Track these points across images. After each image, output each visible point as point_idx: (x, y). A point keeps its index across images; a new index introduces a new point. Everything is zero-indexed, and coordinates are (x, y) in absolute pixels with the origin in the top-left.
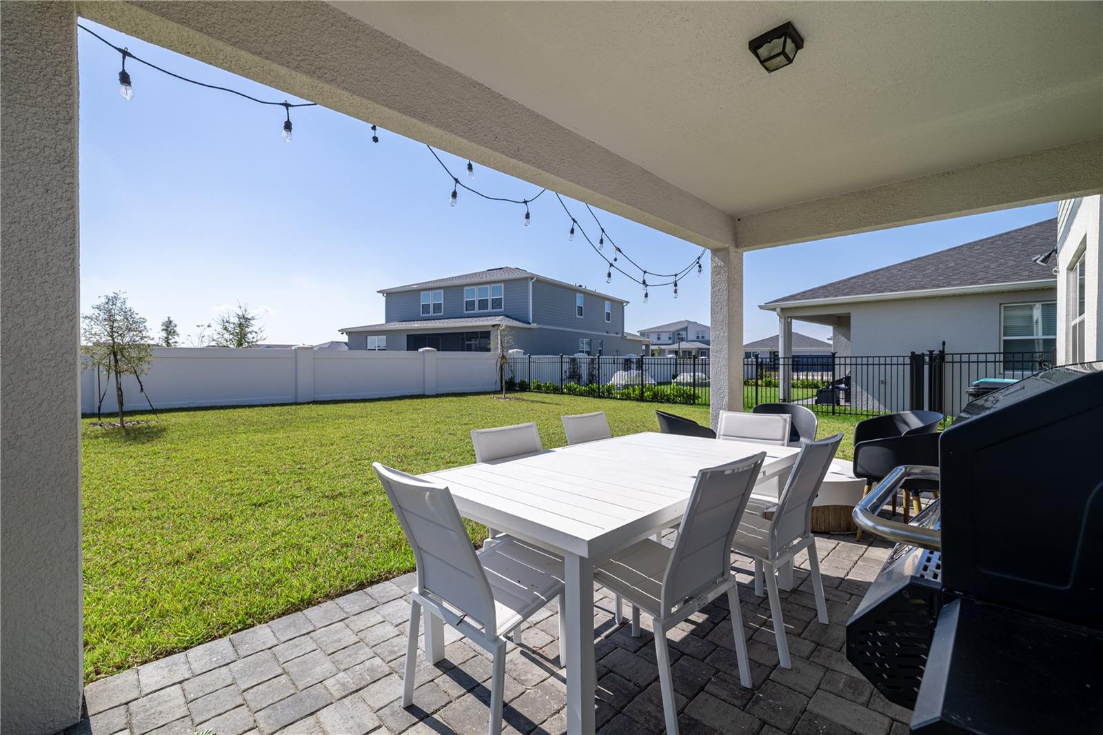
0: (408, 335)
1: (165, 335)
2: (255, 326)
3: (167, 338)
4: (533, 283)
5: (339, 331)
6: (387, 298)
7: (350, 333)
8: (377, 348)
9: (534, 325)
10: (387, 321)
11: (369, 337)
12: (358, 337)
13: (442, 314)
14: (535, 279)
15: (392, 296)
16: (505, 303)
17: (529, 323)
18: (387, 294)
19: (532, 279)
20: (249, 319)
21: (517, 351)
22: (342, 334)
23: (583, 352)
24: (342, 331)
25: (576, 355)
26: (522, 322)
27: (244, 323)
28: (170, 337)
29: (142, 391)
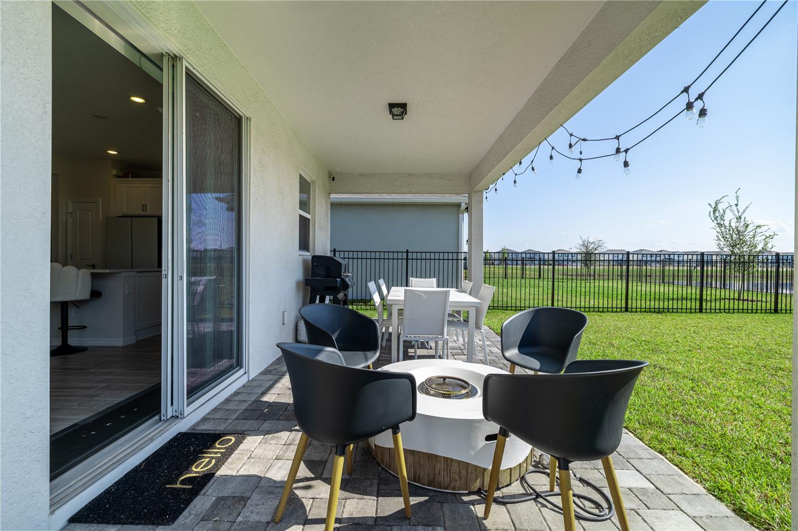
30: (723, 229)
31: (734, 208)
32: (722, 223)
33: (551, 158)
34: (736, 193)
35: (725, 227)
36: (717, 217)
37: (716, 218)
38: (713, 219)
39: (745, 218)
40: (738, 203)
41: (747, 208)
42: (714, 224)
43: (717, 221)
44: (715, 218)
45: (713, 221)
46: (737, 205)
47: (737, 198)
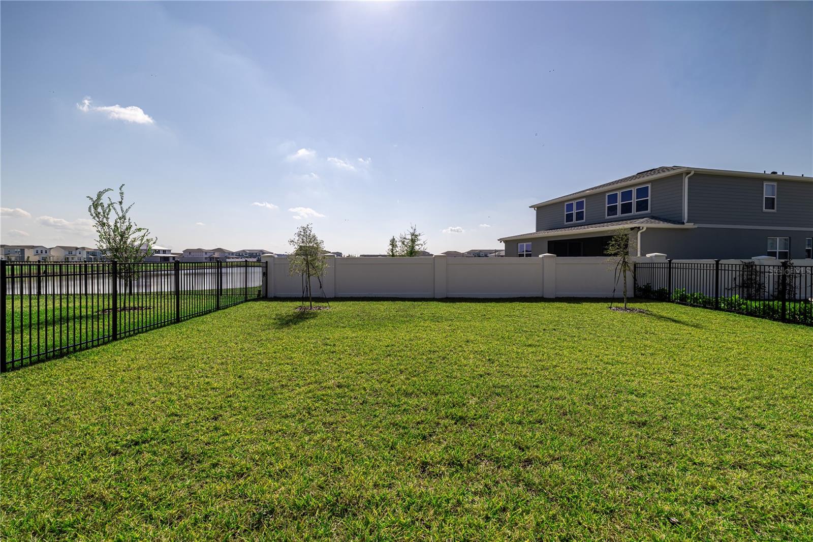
0: (548, 242)
1: (391, 248)
3: (392, 249)
4: (689, 178)
5: (498, 240)
6: (537, 211)
7: (507, 242)
8: (525, 253)
9: (690, 225)
10: (537, 230)
11: (519, 244)
12: (512, 244)
13: (584, 220)
14: (692, 173)
15: (541, 210)
16: (651, 205)
17: (683, 223)
18: (537, 208)
19: (688, 173)
20: (417, 236)
21: (656, 256)
22: (501, 242)
23: (773, 254)
24: (501, 240)
25: (756, 260)
26: (674, 222)
27: (414, 238)
28: (394, 249)
29: (321, 287)
30: (106, 229)
31: (117, 206)
32: (105, 221)
34: (120, 189)
35: (109, 226)
36: (99, 213)
37: (98, 215)
38: (94, 215)
39: (129, 219)
40: (123, 201)
41: (129, 208)
43: (98, 217)
44: (96, 215)
45: (94, 218)
46: (121, 203)
47: (122, 194)
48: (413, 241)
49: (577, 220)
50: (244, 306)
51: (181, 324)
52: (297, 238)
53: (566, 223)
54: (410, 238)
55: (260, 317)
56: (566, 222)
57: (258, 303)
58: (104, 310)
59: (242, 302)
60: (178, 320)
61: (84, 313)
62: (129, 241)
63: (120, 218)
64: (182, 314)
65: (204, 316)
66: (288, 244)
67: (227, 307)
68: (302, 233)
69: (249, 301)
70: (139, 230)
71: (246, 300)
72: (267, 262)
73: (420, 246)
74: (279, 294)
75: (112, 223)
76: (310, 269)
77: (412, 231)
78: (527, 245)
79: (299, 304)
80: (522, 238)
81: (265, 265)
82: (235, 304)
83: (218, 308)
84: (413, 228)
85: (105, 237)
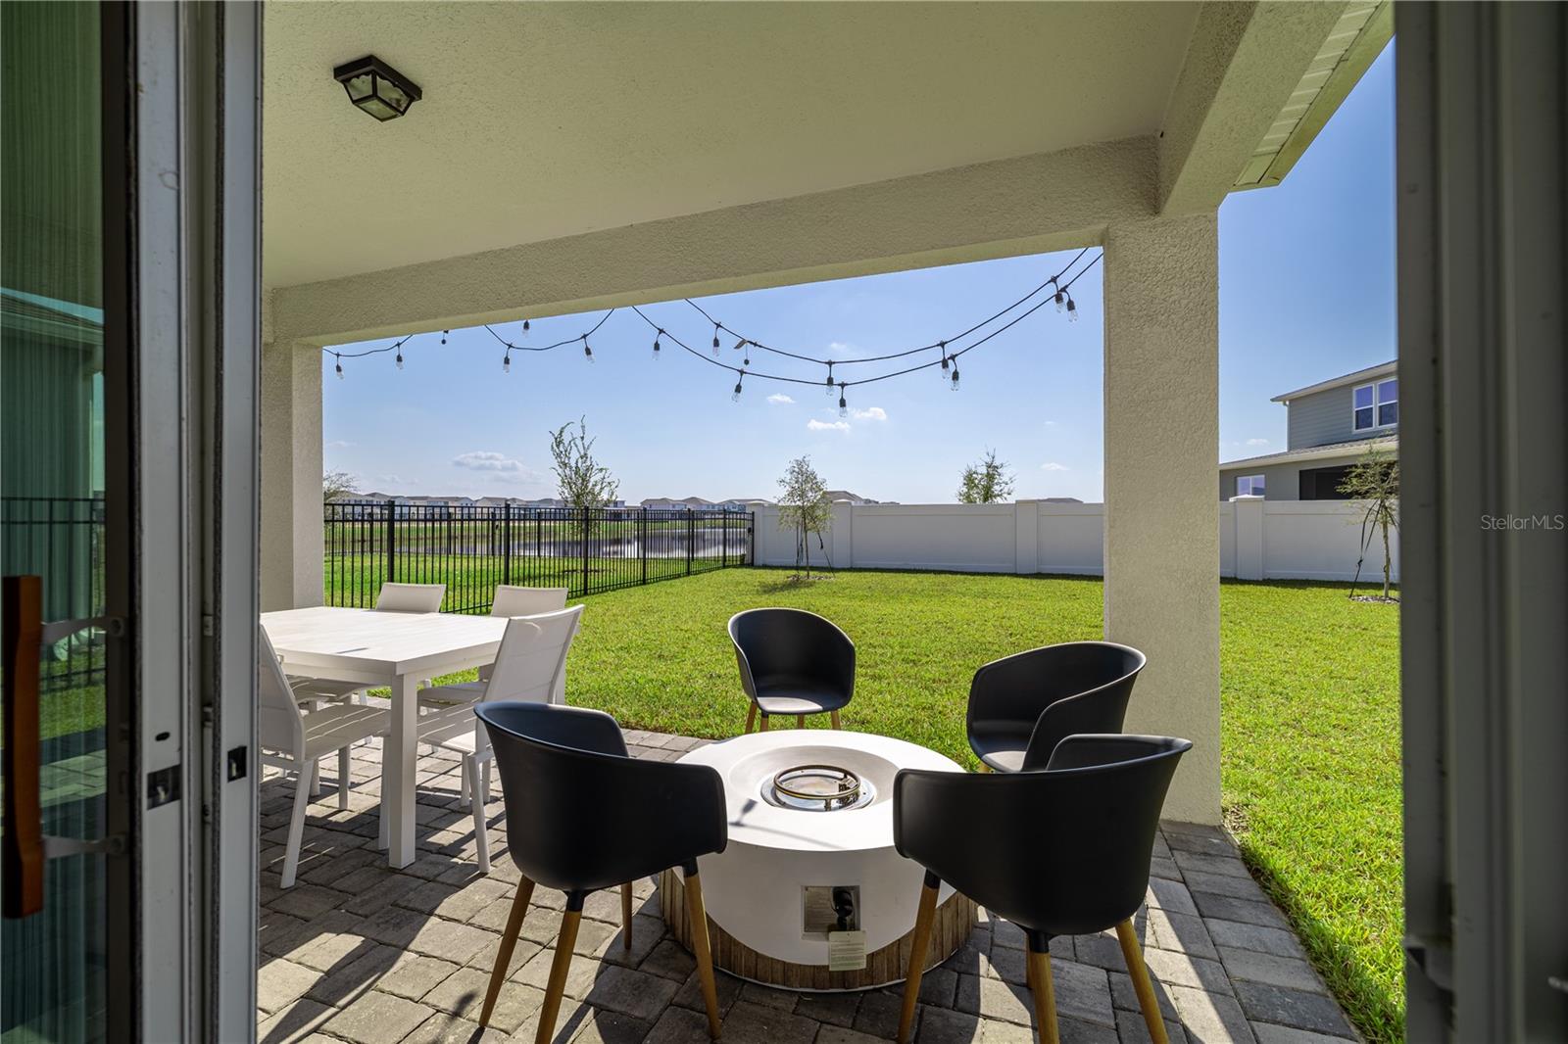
0: (1301, 472)
2: (1006, 474)
6: (1290, 407)
10: (1290, 448)
11: (1239, 478)
15: (1299, 404)
18: (1291, 401)
20: (998, 467)
27: (992, 472)
29: (822, 547)
30: (567, 471)
31: (579, 442)
32: (567, 461)
33: (657, 347)
34: (582, 421)
35: (571, 468)
36: (561, 453)
39: (591, 457)
40: (584, 435)
41: (591, 444)
42: (555, 463)
43: (560, 458)
44: (558, 455)
45: (557, 458)
46: (582, 438)
47: (583, 427)
48: (990, 477)
49: (1380, 424)
50: (721, 572)
51: (647, 586)
52: (789, 477)
53: (1355, 431)
54: (985, 472)
55: (738, 583)
56: (1357, 428)
57: (740, 570)
58: (564, 572)
59: (718, 569)
60: (644, 582)
61: (547, 572)
62: (590, 485)
63: (582, 458)
64: (648, 576)
65: (673, 581)
66: (777, 485)
67: (700, 572)
68: (796, 470)
69: (729, 567)
70: (601, 470)
71: (724, 567)
72: (753, 513)
73: (1003, 485)
74: (769, 562)
75: (573, 465)
76: (807, 521)
77: (989, 460)
78: (1255, 480)
79: (794, 572)
80: (1245, 465)
81: (750, 517)
82: (710, 571)
83: (688, 573)
84: (991, 454)
85: (567, 482)
